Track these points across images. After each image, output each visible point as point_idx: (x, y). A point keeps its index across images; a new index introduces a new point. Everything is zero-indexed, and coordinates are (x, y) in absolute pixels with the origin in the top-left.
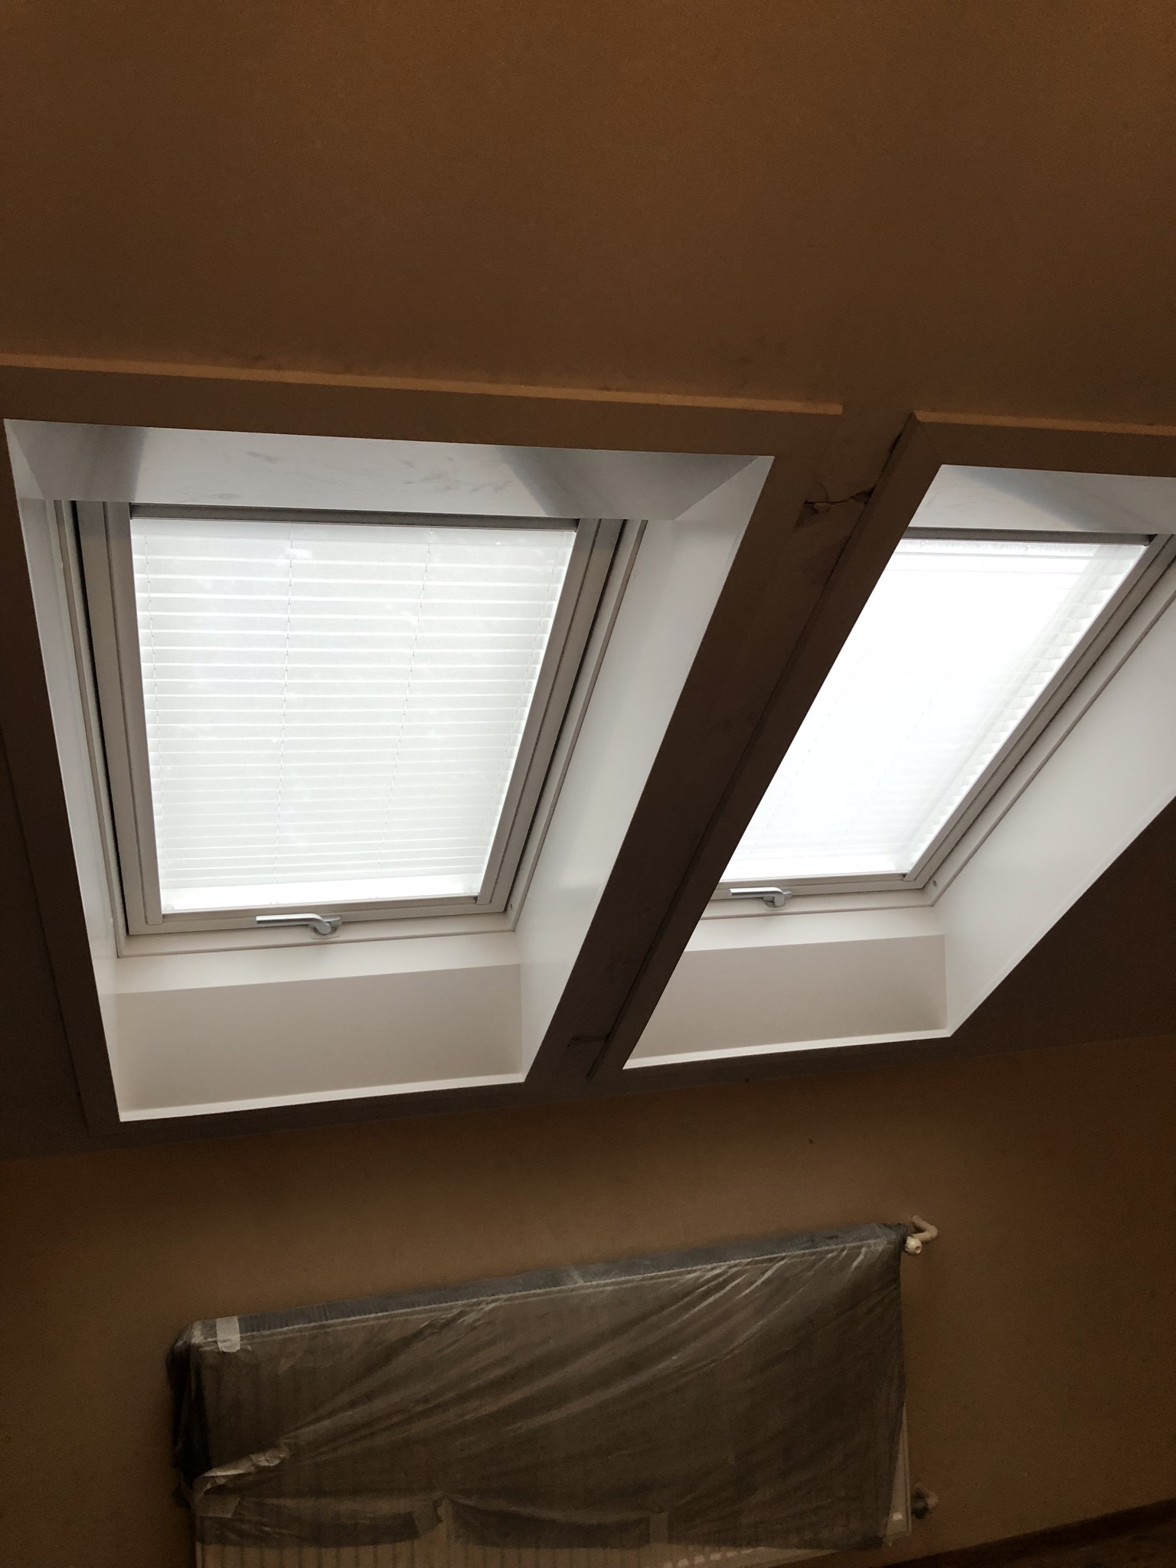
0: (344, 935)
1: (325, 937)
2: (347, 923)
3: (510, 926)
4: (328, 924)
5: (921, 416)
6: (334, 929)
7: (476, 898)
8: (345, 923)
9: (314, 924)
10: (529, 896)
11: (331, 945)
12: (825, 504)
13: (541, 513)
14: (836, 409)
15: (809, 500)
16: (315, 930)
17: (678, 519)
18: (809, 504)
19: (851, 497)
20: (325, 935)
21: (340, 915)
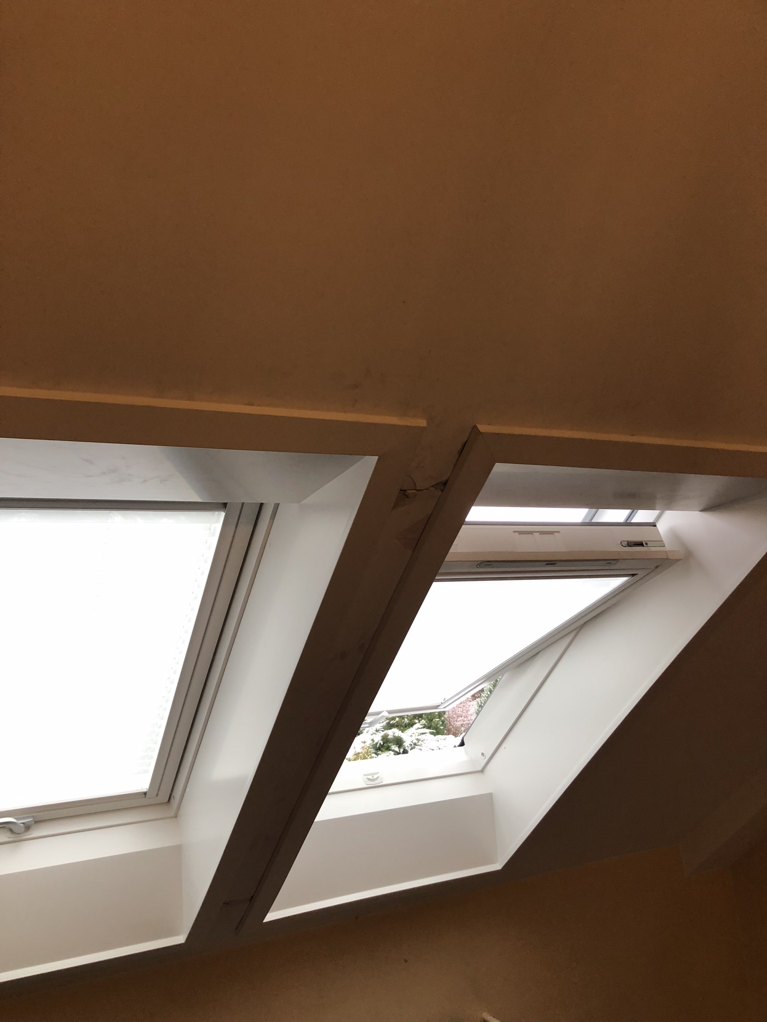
0: (35, 832)
1: (19, 835)
2: (37, 822)
3: (172, 814)
4: (22, 825)
5: (483, 428)
6: (27, 827)
7: (145, 793)
8: (36, 822)
9: (10, 826)
10: (188, 789)
11: (23, 842)
12: (414, 491)
13: (197, 499)
14: (422, 423)
15: (403, 489)
16: (11, 831)
17: (303, 502)
18: (403, 492)
19: (432, 486)
20: (19, 834)
21: (33, 817)
